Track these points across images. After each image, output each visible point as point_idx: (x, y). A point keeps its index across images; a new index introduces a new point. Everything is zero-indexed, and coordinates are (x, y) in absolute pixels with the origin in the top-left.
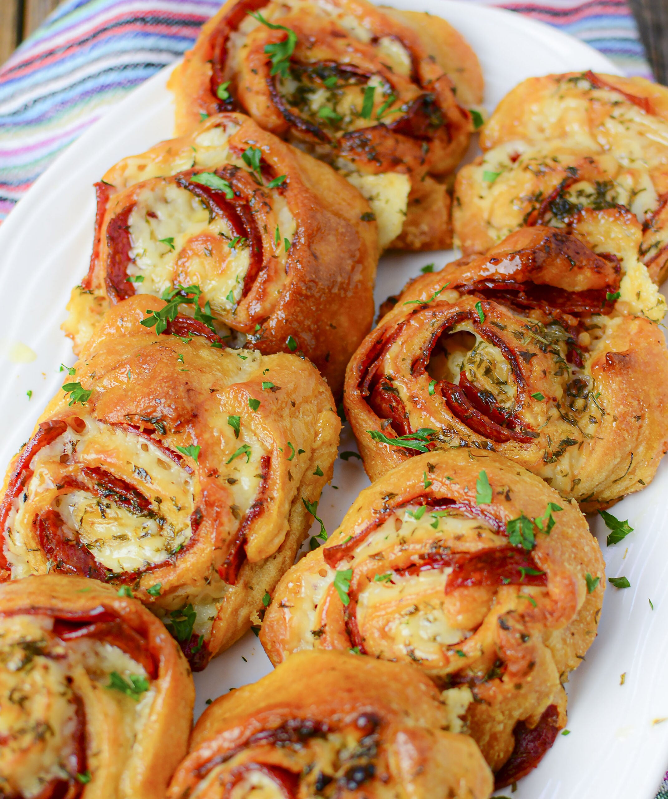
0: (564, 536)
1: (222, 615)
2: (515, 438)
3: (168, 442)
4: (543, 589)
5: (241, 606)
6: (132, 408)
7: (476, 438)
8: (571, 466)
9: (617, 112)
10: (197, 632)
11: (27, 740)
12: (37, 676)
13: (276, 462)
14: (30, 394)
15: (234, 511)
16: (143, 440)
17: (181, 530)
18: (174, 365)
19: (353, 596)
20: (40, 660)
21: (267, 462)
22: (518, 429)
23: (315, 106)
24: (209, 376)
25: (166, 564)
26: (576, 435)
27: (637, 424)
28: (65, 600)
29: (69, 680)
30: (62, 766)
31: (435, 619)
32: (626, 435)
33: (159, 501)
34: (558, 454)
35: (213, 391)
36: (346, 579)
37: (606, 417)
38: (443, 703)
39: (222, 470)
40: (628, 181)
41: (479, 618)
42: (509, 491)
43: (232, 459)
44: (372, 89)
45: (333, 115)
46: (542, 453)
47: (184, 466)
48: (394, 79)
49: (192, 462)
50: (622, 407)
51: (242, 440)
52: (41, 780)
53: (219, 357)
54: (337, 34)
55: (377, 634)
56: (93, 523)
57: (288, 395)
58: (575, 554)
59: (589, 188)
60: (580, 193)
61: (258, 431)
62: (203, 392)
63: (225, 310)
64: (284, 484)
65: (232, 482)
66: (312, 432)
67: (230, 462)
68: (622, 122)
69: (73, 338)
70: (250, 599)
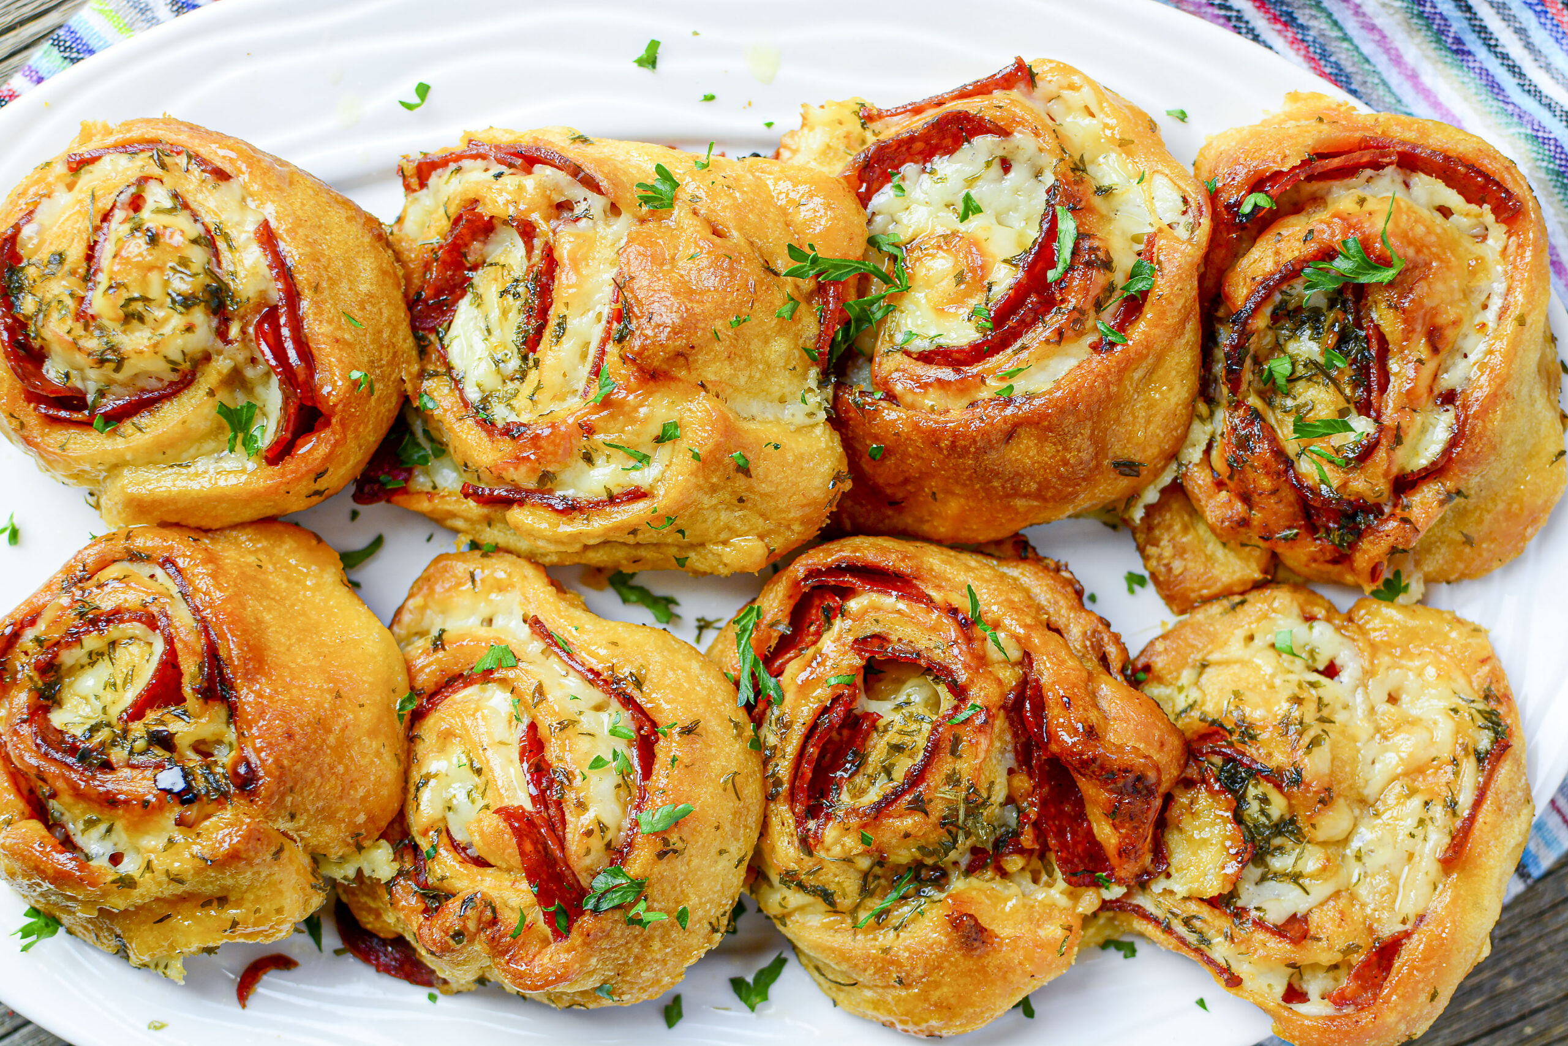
0: (646, 944)
1: (436, 501)
2: (799, 823)
3: (612, 348)
4: (551, 938)
5: (466, 519)
6: (642, 281)
7: (783, 768)
8: (801, 909)
9: (1438, 811)
10: (416, 472)
11: (93, 343)
12: (177, 321)
13: (639, 508)
14: (710, 98)
15: (546, 478)
16: (606, 311)
17: (513, 408)
18: (724, 316)
19: (487, 675)
20: (199, 316)
21: (637, 495)
22: (812, 824)
23: (1292, 347)
24: (728, 371)
25: (466, 404)
26: (844, 903)
27: (892, 982)
28: (317, 304)
29: (207, 358)
30: (101, 393)
31: (473, 802)
32: (871, 971)
33: (537, 363)
34: (801, 886)
35: (703, 386)
36: (500, 660)
37: (892, 934)
38: (360, 848)
39: (599, 438)
40: (1312, 861)
41: (492, 861)
42: (675, 851)
43: (616, 447)
44: (1348, 428)
45: (1281, 381)
46: (793, 866)
47: (590, 382)
48: (1381, 454)
49: (596, 394)
50: (907, 954)
51: (655, 449)
52: (67, 376)
53: (785, 367)
54: (1435, 338)
55: (444, 726)
56: (496, 280)
57: (750, 489)
58: (626, 964)
59: (1278, 807)
60: (1265, 800)
61: (673, 468)
62: (694, 373)
63: (891, 336)
64: (617, 528)
65: (588, 459)
66: (723, 536)
67: (610, 445)
68: (1421, 822)
69: (803, 125)
70: (478, 527)
